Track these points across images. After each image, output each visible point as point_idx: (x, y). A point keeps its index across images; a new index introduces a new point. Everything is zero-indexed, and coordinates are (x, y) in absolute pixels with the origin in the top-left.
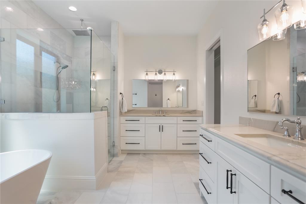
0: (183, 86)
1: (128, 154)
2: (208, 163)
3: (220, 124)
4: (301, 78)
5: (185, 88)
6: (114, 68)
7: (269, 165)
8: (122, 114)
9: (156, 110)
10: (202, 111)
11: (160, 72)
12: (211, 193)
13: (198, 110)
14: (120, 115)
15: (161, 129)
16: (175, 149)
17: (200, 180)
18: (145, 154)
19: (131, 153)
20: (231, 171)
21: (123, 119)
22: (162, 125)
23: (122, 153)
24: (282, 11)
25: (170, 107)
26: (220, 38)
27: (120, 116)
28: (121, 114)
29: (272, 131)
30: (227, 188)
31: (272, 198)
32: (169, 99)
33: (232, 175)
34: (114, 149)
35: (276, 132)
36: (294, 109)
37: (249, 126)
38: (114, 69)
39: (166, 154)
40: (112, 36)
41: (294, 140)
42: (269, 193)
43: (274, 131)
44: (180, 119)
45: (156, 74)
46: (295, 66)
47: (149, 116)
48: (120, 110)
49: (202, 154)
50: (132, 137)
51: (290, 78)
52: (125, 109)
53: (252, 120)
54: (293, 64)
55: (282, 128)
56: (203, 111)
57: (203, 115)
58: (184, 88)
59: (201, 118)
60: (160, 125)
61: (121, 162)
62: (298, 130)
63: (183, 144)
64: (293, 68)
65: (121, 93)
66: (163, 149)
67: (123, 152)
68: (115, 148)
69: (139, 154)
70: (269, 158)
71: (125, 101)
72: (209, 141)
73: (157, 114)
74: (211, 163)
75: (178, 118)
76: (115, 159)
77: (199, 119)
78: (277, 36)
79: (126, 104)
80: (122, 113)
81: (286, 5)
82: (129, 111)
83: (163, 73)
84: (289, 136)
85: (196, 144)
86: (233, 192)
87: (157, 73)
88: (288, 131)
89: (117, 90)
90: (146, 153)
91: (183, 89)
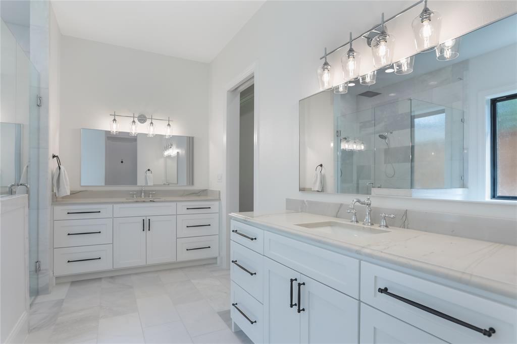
0: (178, 147)
1: (73, 283)
2: (252, 274)
3: (253, 211)
4: (345, 146)
5: (184, 152)
6: (39, 100)
7: (358, 261)
8: (58, 200)
9: (134, 191)
10: (219, 191)
11: (142, 119)
12: (255, 322)
13: (211, 189)
14: (53, 201)
15: (146, 225)
16: (174, 260)
17: (233, 305)
18: (112, 277)
19: (77, 281)
20: (296, 280)
21: (61, 211)
22: (148, 218)
23: (56, 284)
24: (349, 57)
25: (152, 184)
26: (253, 73)
27: (52, 205)
28: (56, 200)
29: (334, 217)
30: (292, 306)
31: (362, 303)
32: (149, 170)
33: (299, 285)
34: (38, 278)
35: (339, 217)
36: (338, 186)
37: (301, 212)
38: (39, 102)
39: (157, 271)
40: (31, 26)
41: (365, 226)
42: (358, 299)
43: (336, 217)
44: (182, 207)
45: (134, 122)
46: (339, 129)
47: (123, 203)
48: (53, 191)
49: (236, 261)
50: (83, 247)
51: (334, 145)
52: (66, 190)
53: (306, 203)
54: (337, 126)
55: (349, 211)
56: (221, 191)
57: (221, 199)
58: (182, 152)
59: (217, 203)
60: (144, 218)
61: (60, 303)
62: (367, 213)
63: (187, 250)
64: (337, 132)
65: (54, 157)
66: (150, 262)
67: (60, 280)
68: (40, 276)
69: (100, 279)
70: (358, 252)
71: (66, 172)
72: (252, 239)
73: (135, 199)
74: (255, 274)
75: (179, 204)
76: (40, 299)
77: (215, 206)
78: (339, 88)
79: (68, 179)
80: (57, 198)
81: (353, 50)
82: (74, 194)
83: (149, 121)
84: (357, 222)
85: (209, 247)
86: (302, 310)
87: (136, 120)
88: (355, 215)
89: (47, 148)
90: (115, 276)
91: (178, 153)
